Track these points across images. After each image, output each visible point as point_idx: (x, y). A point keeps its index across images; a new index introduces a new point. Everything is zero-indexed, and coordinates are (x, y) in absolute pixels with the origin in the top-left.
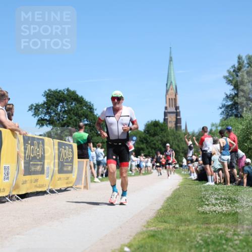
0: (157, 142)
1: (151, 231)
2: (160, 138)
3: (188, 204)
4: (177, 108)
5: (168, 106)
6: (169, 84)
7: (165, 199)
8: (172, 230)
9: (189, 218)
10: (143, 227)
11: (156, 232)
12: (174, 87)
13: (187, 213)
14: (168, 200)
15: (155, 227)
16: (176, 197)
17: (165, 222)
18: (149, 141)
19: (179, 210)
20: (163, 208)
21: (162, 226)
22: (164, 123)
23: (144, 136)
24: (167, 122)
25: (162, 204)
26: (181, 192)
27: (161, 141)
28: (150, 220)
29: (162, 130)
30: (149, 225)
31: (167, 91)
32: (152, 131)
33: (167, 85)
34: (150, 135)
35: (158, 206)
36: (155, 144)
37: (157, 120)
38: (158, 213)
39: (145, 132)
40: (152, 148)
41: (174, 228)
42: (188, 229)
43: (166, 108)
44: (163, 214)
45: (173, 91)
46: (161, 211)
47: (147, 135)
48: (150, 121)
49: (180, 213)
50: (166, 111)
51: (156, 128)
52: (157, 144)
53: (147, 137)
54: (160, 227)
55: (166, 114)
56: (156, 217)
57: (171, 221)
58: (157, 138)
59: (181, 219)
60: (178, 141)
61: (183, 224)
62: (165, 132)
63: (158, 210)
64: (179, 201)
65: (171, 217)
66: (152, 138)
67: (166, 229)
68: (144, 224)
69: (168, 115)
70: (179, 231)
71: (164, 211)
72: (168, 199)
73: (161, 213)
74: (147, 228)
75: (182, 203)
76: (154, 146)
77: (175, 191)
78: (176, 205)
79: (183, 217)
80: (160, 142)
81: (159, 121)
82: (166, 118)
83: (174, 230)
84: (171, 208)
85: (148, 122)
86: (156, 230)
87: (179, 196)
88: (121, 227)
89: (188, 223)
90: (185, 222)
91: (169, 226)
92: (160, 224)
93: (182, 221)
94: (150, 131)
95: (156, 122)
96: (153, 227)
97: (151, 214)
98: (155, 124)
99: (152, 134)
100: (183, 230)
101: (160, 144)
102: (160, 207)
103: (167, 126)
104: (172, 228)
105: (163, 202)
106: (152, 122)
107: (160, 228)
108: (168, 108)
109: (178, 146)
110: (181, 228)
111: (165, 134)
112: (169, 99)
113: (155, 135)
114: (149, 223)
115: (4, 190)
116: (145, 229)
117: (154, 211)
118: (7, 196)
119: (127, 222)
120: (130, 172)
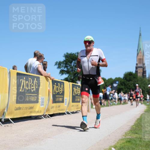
0: (131, 85)
1: (128, 138)
2: (133, 83)
4: (144, 64)
5: (138, 63)
6: (139, 50)
7: (136, 119)
8: (141, 138)
10: (123, 136)
11: (130, 139)
12: (142, 52)
14: (138, 120)
15: (130, 136)
17: (136, 133)
18: (126, 84)
20: (135, 125)
21: (135, 136)
22: (135, 73)
23: (123, 81)
24: (137, 73)
25: (134, 123)
28: (127, 132)
29: (134, 78)
31: (138, 54)
32: (128, 78)
33: (138, 50)
34: (127, 81)
36: (129, 86)
37: (131, 72)
38: (132, 128)
39: (124, 78)
40: (128, 88)
43: (137, 64)
44: (135, 129)
45: (141, 54)
46: (134, 126)
47: (125, 81)
48: (127, 72)
50: (137, 66)
51: (130, 76)
52: (131, 86)
53: (125, 82)
55: (136, 68)
56: (131, 130)
57: (140, 133)
58: (131, 82)
60: (144, 84)
62: (136, 79)
63: (132, 126)
66: (128, 82)
67: (137, 138)
68: (123, 134)
69: (138, 68)
71: (136, 126)
76: (129, 87)
77: (142, 115)
80: (133, 85)
81: (132, 72)
82: (137, 70)
84: (140, 125)
85: (126, 73)
86: (131, 138)
88: (109, 136)
91: (138, 136)
92: (133, 134)
94: (127, 78)
95: (130, 72)
96: (129, 136)
97: (127, 128)
98: (130, 74)
99: (128, 80)
101: (133, 86)
102: (133, 124)
103: (137, 75)
105: (135, 121)
106: (128, 72)
107: (133, 137)
108: (138, 64)
109: (144, 88)
111: (136, 80)
112: (139, 59)
113: (130, 80)
114: (126, 134)
115: (41, 111)
116: (124, 137)
117: (130, 127)
118: (42, 115)
119: (113, 132)
120: (115, 103)
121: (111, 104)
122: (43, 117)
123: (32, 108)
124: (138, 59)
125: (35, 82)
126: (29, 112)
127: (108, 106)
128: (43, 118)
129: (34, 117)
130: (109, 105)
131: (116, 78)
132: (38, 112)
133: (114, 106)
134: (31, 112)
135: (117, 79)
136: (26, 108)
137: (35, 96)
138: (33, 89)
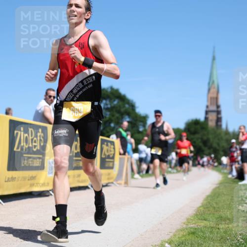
0: (197, 140)
1: (191, 228)
2: (200, 136)
3: (228, 203)
4: (218, 107)
5: (209, 104)
6: (211, 83)
7: (204, 196)
8: (212, 228)
9: (229, 217)
10: (183, 224)
11: (195, 229)
12: (216, 86)
13: (227, 211)
15: (195, 224)
16: (215, 195)
17: (205, 220)
19: (218, 208)
20: (203, 206)
21: (202, 224)
22: (204, 121)
24: (208, 121)
25: (202, 202)
26: (221, 191)
27: (202, 139)
28: (189, 217)
29: (203, 128)
31: (209, 90)
32: (192, 130)
33: (209, 83)
34: (191, 134)
35: (198, 204)
36: (195, 143)
38: (198, 210)
39: (185, 129)
41: (215, 226)
42: (228, 227)
43: (207, 107)
44: (202, 212)
45: (214, 90)
46: (201, 208)
49: (220, 211)
50: (208, 110)
51: (196, 126)
52: (197, 142)
54: (200, 224)
55: (207, 113)
56: (196, 215)
57: (211, 219)
58: (197, 136)
59: (222, 217)
60: (219, 139)
61: (224, 222)
62: (205, 131)
63: (198, 208)
64: (219, 199)
65: (211, 215)
66: (192, 137)
67: (205, 227)
69: (210, 114)
70: (219, 229)
71: (204, 208)
72: (208, 197)
73: (200, 210)
74: (187, 225)
75: (222, 201)
77: (214, 190)
78: (216, 203)
79: (223, 215)
80: (200, 140)
81: (199, 120)
82: (207, 116)
83: (214, 227)
84: (211, 206)
85: (189, 120)
86: (196, 227)
87: (219, 195)
88: (161, 224)
89: (228, 221)
90: (225, 220)
91: (208, 224)
92: (200, 221)
93: (221, 219)
95: (196, 120)
96: (193, 224)
97: (190, 211)
98: (196, 122)
100: (223, 228)
101: (200, 142)
102: (200, 205)
103: (207, 124)
104: (212, 226)
105: (202, 199)
106: (192, 120)
107: (200, 226)
108: (209, 107)
109: (218, 145)
110: (221, 226)
111: (206, 133)
112: (211, 98)
113: (195, 133)
114: (189, 221)
115: (48, 184)
116: (185, 226)
117: (194, 209)
118: (51, 190)
119: (167, 218)
122: (51, 192)
123: (33, 178)
124: (209, 98)
125: (40, 136)
126: (29, 186)
128: (51, 195)
129: (37, 194)
132: (44, 185)
134: (32, 185)
136: (24, 178)
137: (39, 158)
138: (35, 146)
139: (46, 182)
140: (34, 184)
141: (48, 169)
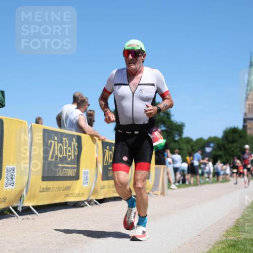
0: (236, 149)
1: (231, 240)
2: (238, 145)
10: (222, 236)
15: (235, 236)
18: (228, 148)
20: (242, 217)
21: (243, 236)
22: (243, 130)
23: (221, 142)
24: (246, 129)
25: (241, 213)
28: (229, 229)
29: (241, 137)
30: (228, 234)
31: (247, 98)
32: (230, 138)
34: (229, 142)
36: (233, 151)
38: (238, 222)
39: (223, 137)
40: (230, 155)
43: (245, 114)
47: (225, 142)
48: (229, 128)
50: (246, 117)
51: (234, 135)
52: (236, 151)
53: (225, 144)
54: (240, 236)
55: (245, 120)
56: (236, 227)
58: (235, 145)
62: (244, 139)
63: (238, 220)
66: (230, 145)
67: (246, 239)
68: (223, 234)
69: (248, 121)
72: (248, 208)
74: (226, 237)
76: (232, 153)
80: (238, 149)
82: (245, 124)
85: (227, 128)
86: (236, 240)
88: (199, 236)
91: (249, 236)
94: (228, 138)
95: (234, 128)
96: (233, 236)
97: (230, 223)
98: (234, 131)
99: (231, 140)
102: (240, 216)
103: (246, 133)
107: (240, 238)
108: (248, 114)
112: (249, 105)
113: (233, 142)
114: (228, 233)
115: (83, 194)
116: (224, 238)
117: (233, 220)
118: (86, 201)
119: (205, 230)
120: (208, 180)
121: (202, 182)
122: (86, 203)
123: (68, 188)
124: (247, 106)
125: (74, 145)
126: (64, 196)
127: (197, 185)
128: (86, 205)
129: (72, 204)
130: (199, 183)
131: (210, 138)
132: (78, 195)
133: (207, 186)
134: (67, 196)
135: (212, 140)
136: (59, 189)
137: (74, 168)
138: (69, 156)
139: (81, 193)
140: (69, 195)
141: (83, 179)
